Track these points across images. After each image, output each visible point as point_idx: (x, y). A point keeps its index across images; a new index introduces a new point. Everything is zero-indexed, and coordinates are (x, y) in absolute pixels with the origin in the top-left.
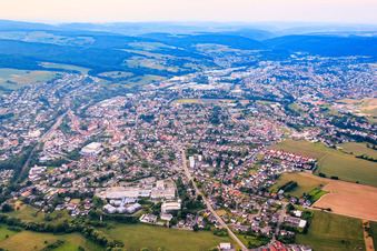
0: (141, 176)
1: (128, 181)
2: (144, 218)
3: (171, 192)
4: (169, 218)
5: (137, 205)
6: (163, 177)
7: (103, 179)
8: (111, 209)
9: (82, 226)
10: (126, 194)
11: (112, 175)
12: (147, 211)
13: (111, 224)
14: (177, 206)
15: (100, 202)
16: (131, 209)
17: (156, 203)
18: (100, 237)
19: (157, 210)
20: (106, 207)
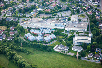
0: (59, 9)
1: (47, 13)
2: (58, 48)
3: (83, 27)
4: (79, 50)
5: (52, 36)
6: (78, 12)
7: (27, 10)
8: (31, 38)
9: (6, 50)
10: (44, 25)
11: (34, 8)
12: (60, 42)
13: (30, 50)
14: (88, 39)
15: (23, 31)
16: (47, 38)
17: (69, 35)
18: (19, 61)
19: (69, 42)
20: (27, 35)
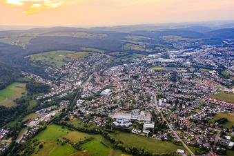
0: (132, 108)
1: (125, 110)
2: (134, 131)
3: (149, 118)
4: (148, 132)
5: (130, 123)
6: (144, 109)
7: (113, 108)
8: (117, 124)
9: (103, 131)
10: (124, 117)
11: (117, 107)
12: (135, 127)
13: (116, 132)
14: (152, 126)
15: (111, 120)
16: (127, 125)
17: (140, 123)
18: (111, 138)
19: (141, 127)
20: (114, 122)
